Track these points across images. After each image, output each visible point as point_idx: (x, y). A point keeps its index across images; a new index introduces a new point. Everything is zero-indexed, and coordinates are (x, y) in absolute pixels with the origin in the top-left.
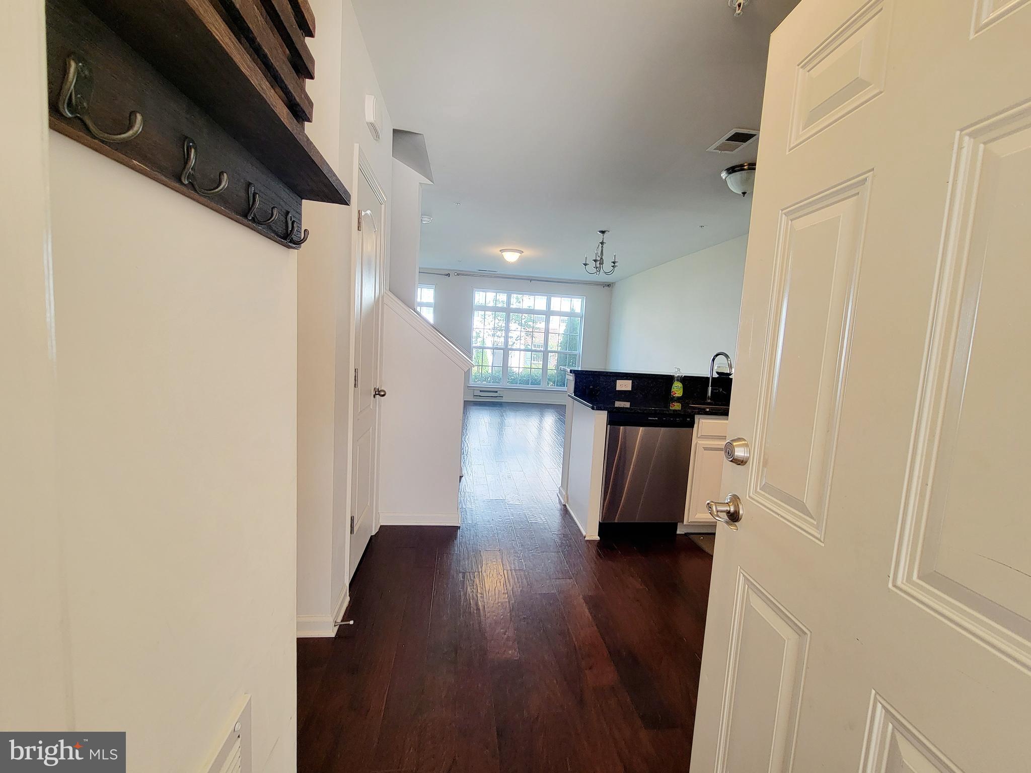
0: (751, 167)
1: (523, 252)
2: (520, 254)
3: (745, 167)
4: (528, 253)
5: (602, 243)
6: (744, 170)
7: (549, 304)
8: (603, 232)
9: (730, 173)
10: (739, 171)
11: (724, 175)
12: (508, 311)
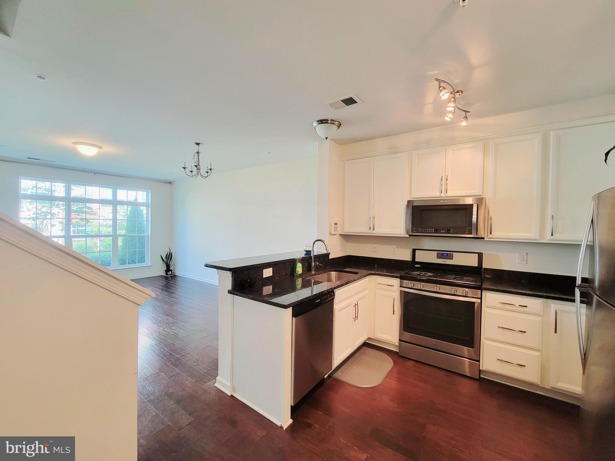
0: (332, 122)
1: (102, 148)
2: (99, 150)
3: (329, 121)
4: (108, 149)
5: (198, 153)
6: (328, 123)
7: (115, 194)
8: (198, 144)
9: (320, 124)
10: (325, 123)
11: (315, 124)
12: (68, 200)
